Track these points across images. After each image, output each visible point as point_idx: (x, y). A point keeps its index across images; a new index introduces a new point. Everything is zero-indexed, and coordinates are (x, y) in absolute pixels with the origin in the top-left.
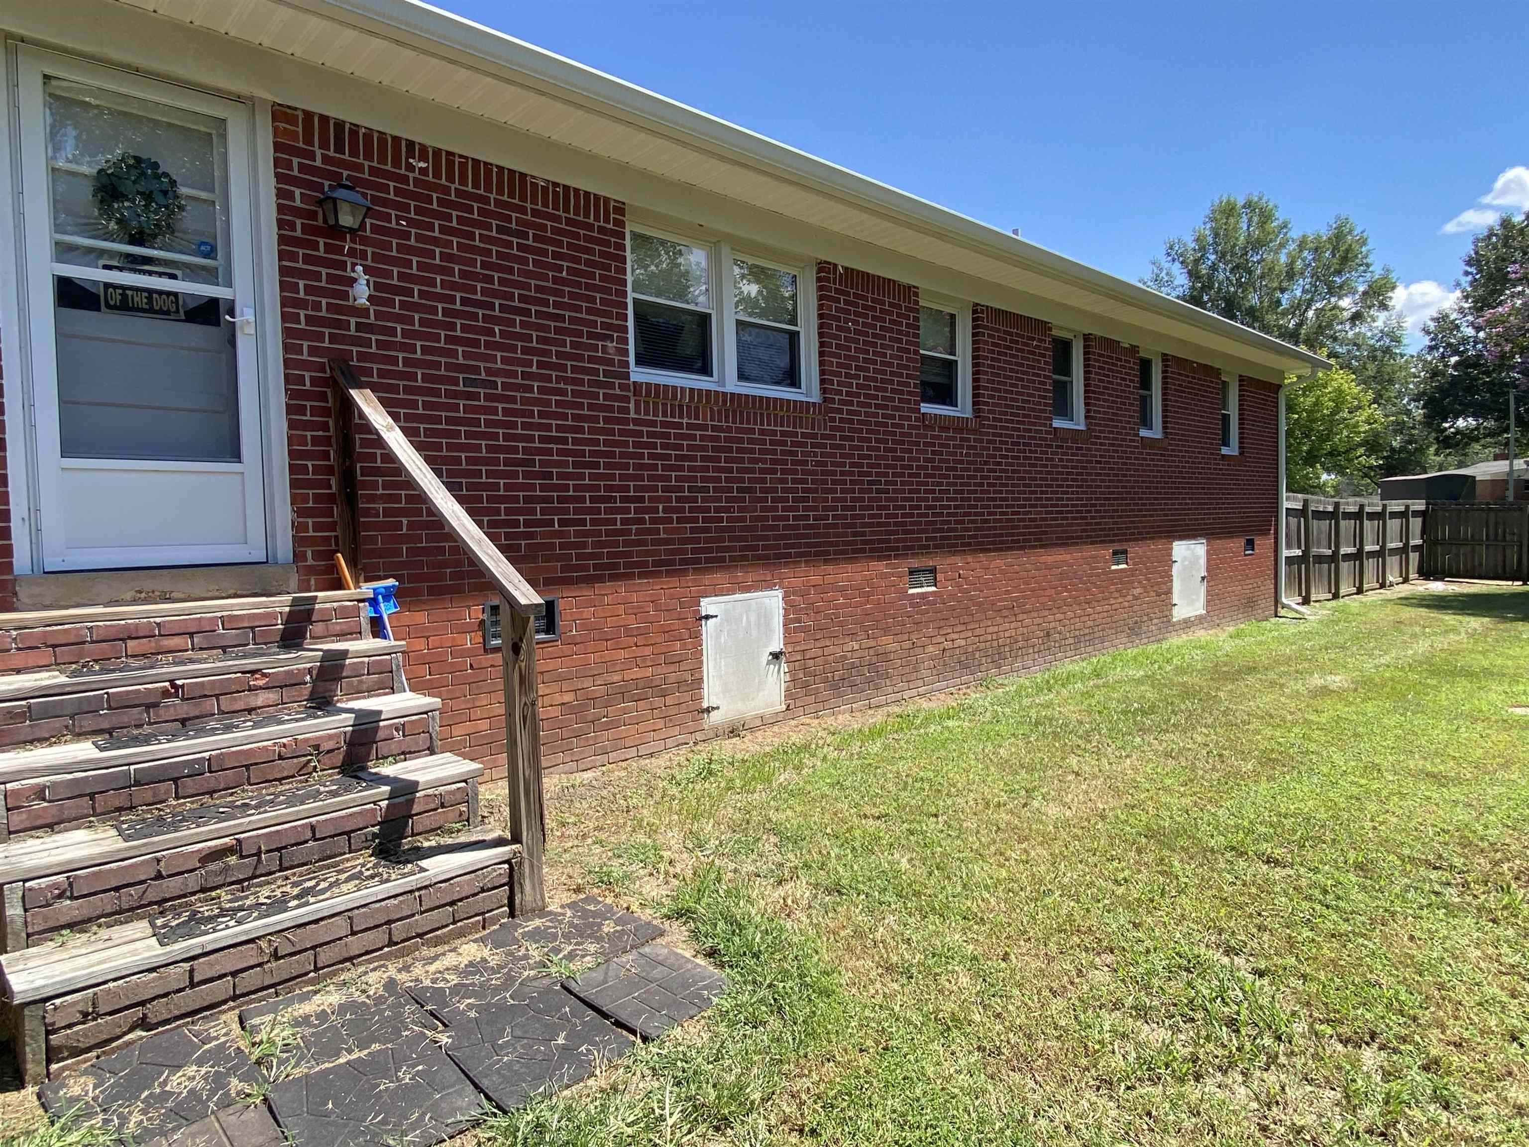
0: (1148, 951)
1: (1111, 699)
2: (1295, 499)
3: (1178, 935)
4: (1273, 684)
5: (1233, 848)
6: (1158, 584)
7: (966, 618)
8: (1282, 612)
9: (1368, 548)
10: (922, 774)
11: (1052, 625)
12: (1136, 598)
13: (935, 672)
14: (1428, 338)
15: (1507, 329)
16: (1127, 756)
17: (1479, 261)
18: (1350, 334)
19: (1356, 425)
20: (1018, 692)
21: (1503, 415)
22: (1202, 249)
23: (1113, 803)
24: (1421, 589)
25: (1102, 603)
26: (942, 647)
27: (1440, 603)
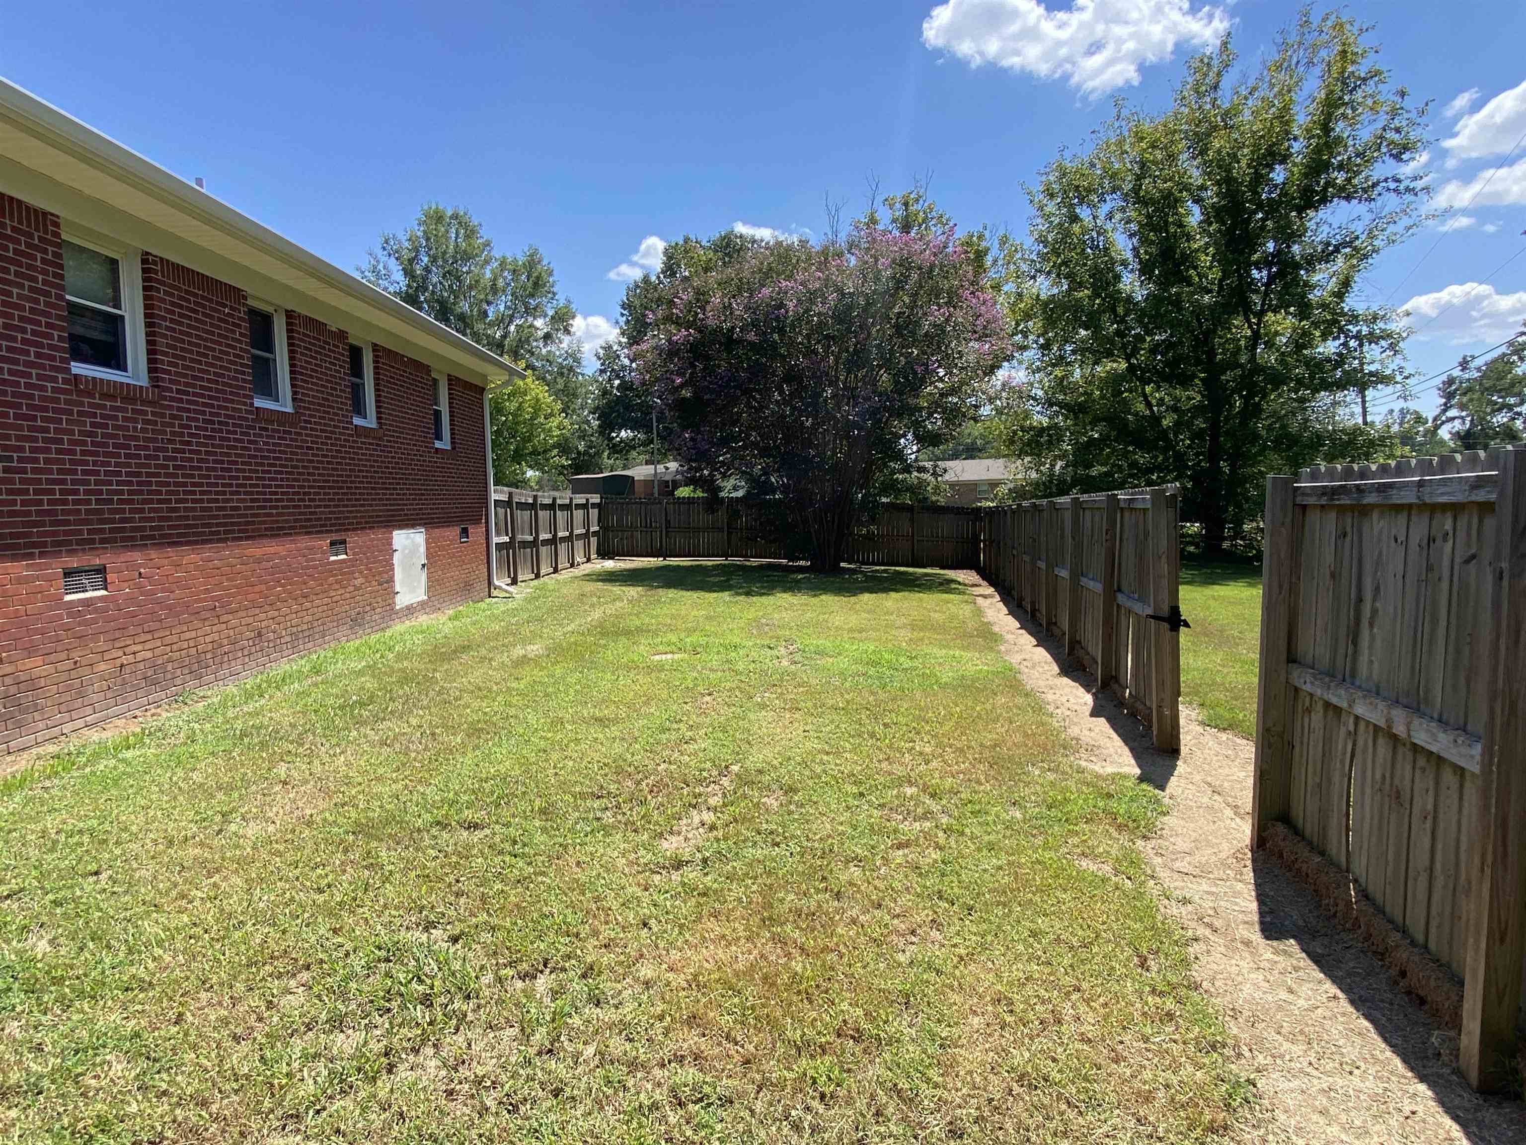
0: (347, 955)
1: (329, 695)
2: (502, 492)
3: (379, 927)
4: (483, 659)
5: (438, 823)
6: (380, 573)
7: (154, 625)
8: (495, 593)
9: (560, 534)
10: (81, 825)
11: (264, 624)
12: (357, 589)
13: (109, 694)
14: (599, 363)
15: (646, 363)
16: (342, 753)
17: (630, 306)
18: (544, 351)
19: (550, 430)
20: (223, 704)
21: (648, 429)
22: (416, 250)
23: (322, 805)
24: (599, 566)
25: (320, 596)
26: (118, 662)
27: (611, 577)
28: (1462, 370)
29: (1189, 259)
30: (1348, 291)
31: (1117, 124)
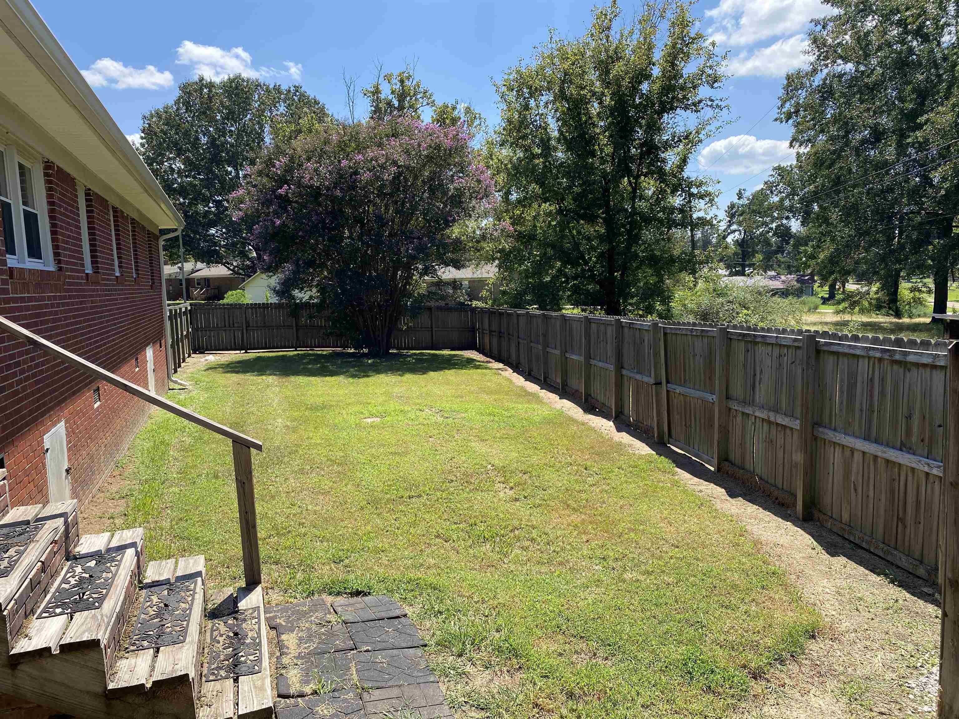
8: (171, 386)
24: (204, 360)
28: (738, 199)
29: (593, 139)
30: (685, 165)
31: (550, 46)
